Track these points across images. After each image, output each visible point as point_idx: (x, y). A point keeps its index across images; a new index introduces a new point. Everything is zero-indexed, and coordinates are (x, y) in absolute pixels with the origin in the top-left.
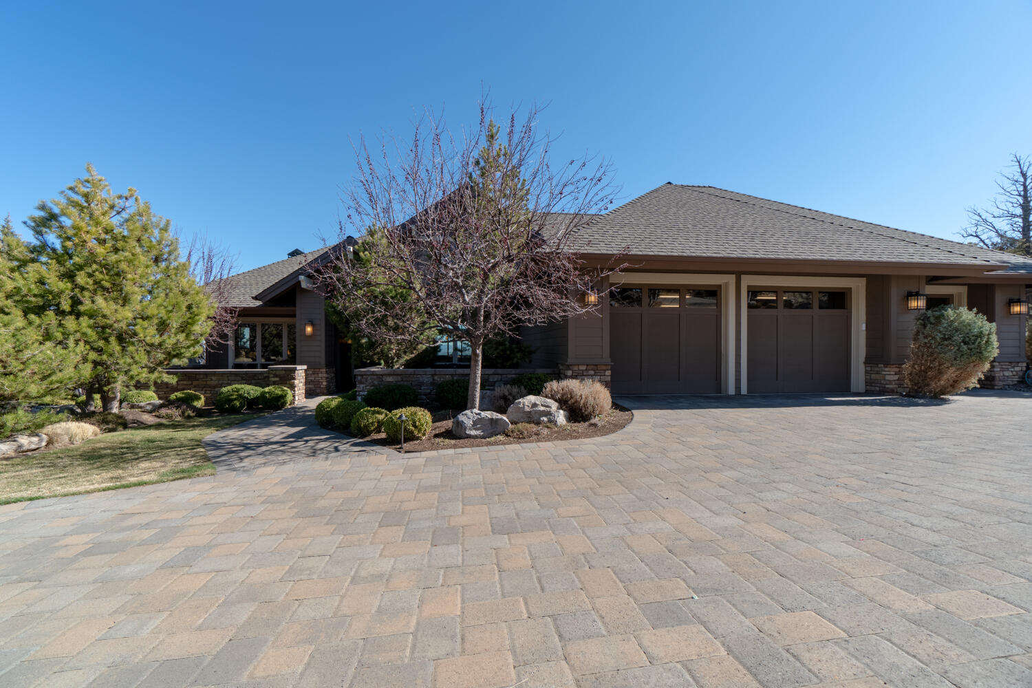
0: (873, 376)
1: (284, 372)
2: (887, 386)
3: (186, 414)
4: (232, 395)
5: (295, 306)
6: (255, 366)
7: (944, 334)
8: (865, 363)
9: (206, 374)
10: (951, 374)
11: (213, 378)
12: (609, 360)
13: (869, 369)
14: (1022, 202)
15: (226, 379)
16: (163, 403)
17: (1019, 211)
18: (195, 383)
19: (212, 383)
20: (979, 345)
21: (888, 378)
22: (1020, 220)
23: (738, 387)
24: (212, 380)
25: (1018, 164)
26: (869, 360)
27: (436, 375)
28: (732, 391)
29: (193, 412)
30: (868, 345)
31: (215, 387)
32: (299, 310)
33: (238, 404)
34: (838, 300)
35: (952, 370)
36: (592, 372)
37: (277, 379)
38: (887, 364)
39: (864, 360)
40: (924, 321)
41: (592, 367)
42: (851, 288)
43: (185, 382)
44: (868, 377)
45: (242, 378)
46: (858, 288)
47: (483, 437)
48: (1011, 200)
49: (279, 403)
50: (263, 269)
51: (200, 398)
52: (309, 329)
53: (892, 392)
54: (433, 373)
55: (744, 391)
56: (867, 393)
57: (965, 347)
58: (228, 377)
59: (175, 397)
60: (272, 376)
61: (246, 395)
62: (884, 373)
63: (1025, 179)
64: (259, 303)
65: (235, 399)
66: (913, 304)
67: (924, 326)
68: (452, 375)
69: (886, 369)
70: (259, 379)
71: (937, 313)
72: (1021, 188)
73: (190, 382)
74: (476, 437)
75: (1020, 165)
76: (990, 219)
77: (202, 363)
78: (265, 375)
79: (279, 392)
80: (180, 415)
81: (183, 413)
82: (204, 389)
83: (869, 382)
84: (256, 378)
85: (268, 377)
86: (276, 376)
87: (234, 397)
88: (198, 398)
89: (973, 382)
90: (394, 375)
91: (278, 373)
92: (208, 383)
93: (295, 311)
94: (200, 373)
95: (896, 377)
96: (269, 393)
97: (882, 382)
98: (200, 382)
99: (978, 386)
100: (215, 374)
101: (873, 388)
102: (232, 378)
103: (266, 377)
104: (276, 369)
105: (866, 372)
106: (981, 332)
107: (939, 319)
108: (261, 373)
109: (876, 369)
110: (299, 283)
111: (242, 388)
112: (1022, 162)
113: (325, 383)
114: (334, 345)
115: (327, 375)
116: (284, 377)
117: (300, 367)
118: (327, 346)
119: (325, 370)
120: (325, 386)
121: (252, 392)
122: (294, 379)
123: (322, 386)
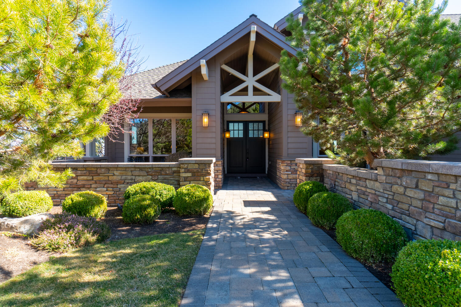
1: (197, 166)
3: (83, 241)
4: (144, 200)
5: (191, 97)
6: (147, 159)
9: (108, 168)
11: (115, 172)
15: (130, 173)
18: (96, 178)
19: (115, 178)
24: (114, 175)
29: (93, 235)
31: (117, 183)
32: (194, 101)
33: (152, 212)
37: (189, 175)
43: (85, 178)
45: (148, 172)
49: (202, 209)
50: (152, 71)
51: (102, 202)
52: (206, 120)
58: (131, 171)
59: (70, 202)
60: (183, 170)
61: (158, 197)
64: (156, 94)
65: (149, 206)
70: (167, 174)
73: (91, 178)
77: (101, 156)
78: (174, 169)
79: (199, 193)
80: (72, 244)
81: (78, 239)
82: (106, 186)
84: (163, 173)
85: (179, 172)
86: (187, 171)
87: (148, 202)
88: (99, 202)
91: (190, 167)
92: (110, 178)
93: (191, 101)
94: (101, 167)
96: (188, 194)
98: (101, 178)
100: (117, 168)
102: (137, 173)
103: (174, 172)
104: (188, 163)
108: (169, 167)
110: (199, 68)
113: (220, 176)
114: (223, 139)
115: (221, 168)
116: (198, 172)
117: (214, 160)
118: (221, 138)
119: (220, 163)
120: (220, 180)
121: (165, 192)
122: (209, 174)
123: (217, 180)
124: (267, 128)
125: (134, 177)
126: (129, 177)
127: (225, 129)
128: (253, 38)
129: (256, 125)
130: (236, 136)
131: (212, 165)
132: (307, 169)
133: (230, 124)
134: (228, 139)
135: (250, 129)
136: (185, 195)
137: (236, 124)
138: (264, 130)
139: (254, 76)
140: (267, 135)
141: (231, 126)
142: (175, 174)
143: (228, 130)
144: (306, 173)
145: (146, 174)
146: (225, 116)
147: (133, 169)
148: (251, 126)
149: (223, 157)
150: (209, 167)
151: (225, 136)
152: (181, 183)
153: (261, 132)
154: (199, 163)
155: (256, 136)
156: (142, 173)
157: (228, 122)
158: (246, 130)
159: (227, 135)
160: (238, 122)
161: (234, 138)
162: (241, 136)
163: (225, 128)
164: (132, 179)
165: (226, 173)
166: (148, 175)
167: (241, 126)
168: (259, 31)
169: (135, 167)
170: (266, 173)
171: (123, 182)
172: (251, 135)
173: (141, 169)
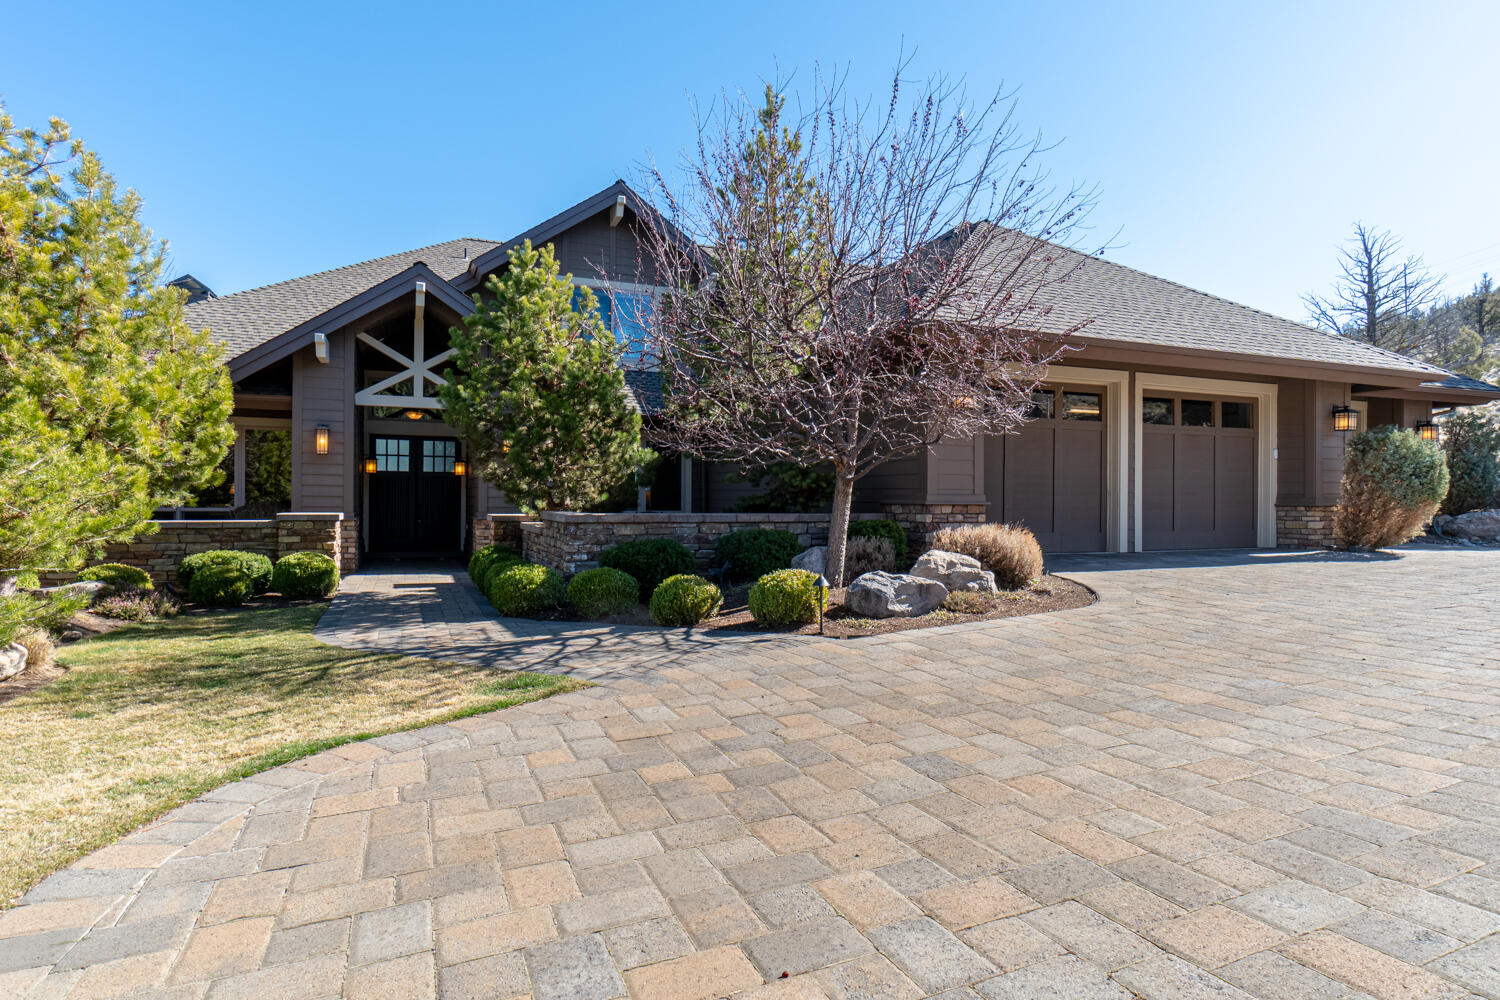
0: (1289, 524)
1: (310, 525)
2: (1310, 537)
5: (291, 394)
7: (1391, 465)
8: (1277, 506)
10: (1396, 516)
12: (982, 499)
13: (1283, 514)
14: (1366, 291)
15: (176, 540)
16: (103, 589)
17: (1363, 303)
20: (1432, 481)
21: (1311, 525)
22: (1365, 316)
23: (1131, 542)
25: (1359, 237)
26: (1285, 501)
27: (704, 522)
28: (1124, 548)
30: (1281, 481)
32: (297, 401)
33: (243, 588)
34: (1239, 414)
35: (1398, 511)
36: (960, 517)
37: (296, 539)
38: (1309, 507)
39: (1274, 501)
40: (1362, 446)
41: (960, 508)
42: (1257, 399)
44: (1282, 526)
45: (212, 536)
46: (1266, 397)
47: (912, 615)
48: (1353, 287)
52: (322, 441)
53: (1316, 545)
54: (701, 520)
55: (1139, 548)
56: (1279, 548)
57: (1416, 482)
60: (284, 532)
61: (248, 570)
62: (1304, 519)
63: (1370, 260)
65: (238, 578)
66: (1342, 423)
67: (1364, 452)
68: (729, 523)
69: (1309, 514)
70: (250, 540)
71: (1380, 436)
72: (1366, 273)
74: (902, 614)
75: (1364, 241)
76: (1330, 312)
79: (317, 562)
80: (152, 612)
83: (1281, 533)
84: (245, 537)
85: (276, 536)
86: (292, 532)
87: (236, 574)
89: (1418, 530)
90: (634, 523)
91: (297, 526)
93: (290, 404)
95: (1320, 525)
96: (299, 565)
97: (1303, 531)
99: (1424, 534)
101: (1288, 541)
102: (190, 537)
104: (294, 520)
105: (1279, 518)
106: (1433, 462)
107: (1383, 441)
108: (256, 528)
109: (1294, 514)
111: (234, 558)
112: (1366, 236)
113: (352, 550)
114: (360, 475)
115: (354, 534)
116: (312, 534)
117: (341, 516)
118: (355, 476)
119: (353, 524)
120: (352, 556)
121: (256, 564)
122: (333, 538)
123: (346, 556)
124: (464, 455)
125: (183, 546)
126: (174, 546)
127: (365, 452)
128: (420, 302)
129: (439, 445)
130: (392, 468)
131: (338, 524)
132: (496, 528)
133: (378, 441)
134: (371, 474)
135: (425, 453)
136: (294, 566)
137: (393, 443)
138: (458, 459)
139: (425, 360)
140: (460, 469)
141: (380, 444)
142: (267, 540)
143: (373, 457)
144: (496, 534)
145: (209, 540)
146: (367, 423)
147: (181, 531)
148: (427, 446)
149: (359, 512)
150: (333, 526)
151: (364, 468)
152: (280, 553)
153: (450, 461)
154: (314, 520)
155: (439, 469)
156: (200, 538)
157: (374, 437)
158: (416, 456)
159: (370, 467)
160: (398, 437)
161: (387, 472)
162: (405, 467)
163: (367, 451)
164: (179, 550)
165: (367, 550)
166: (213, 541)
167: (405, 445)
168: (432, 291)
169: (186, 528)
170: (462, 548)
171: (159, 554)
172: (427, 467)
173: (198, 530)
